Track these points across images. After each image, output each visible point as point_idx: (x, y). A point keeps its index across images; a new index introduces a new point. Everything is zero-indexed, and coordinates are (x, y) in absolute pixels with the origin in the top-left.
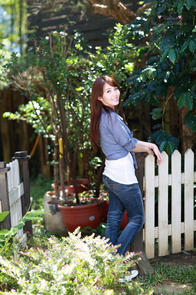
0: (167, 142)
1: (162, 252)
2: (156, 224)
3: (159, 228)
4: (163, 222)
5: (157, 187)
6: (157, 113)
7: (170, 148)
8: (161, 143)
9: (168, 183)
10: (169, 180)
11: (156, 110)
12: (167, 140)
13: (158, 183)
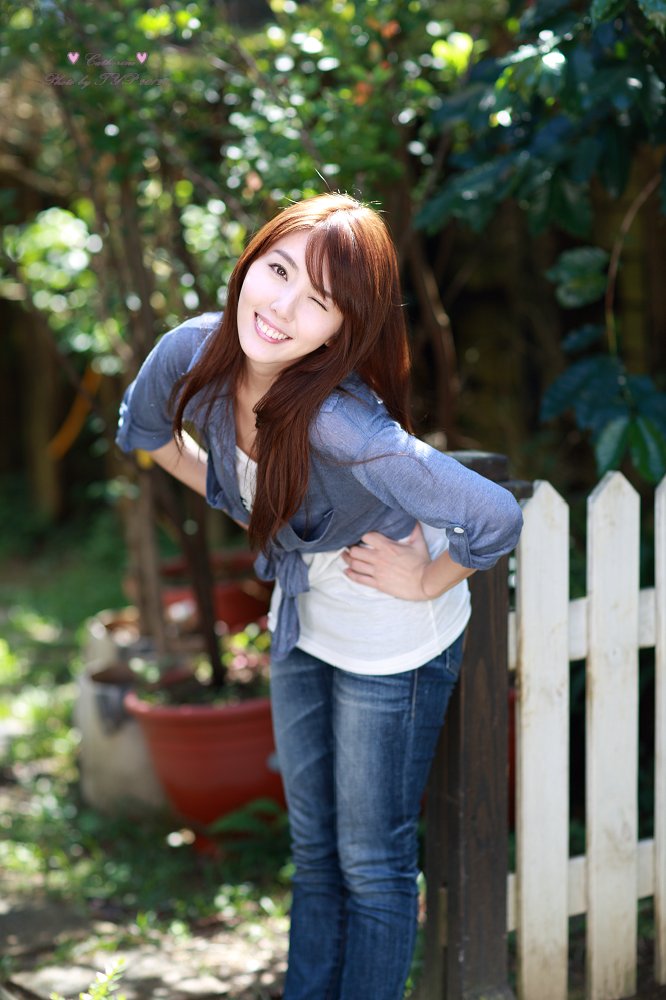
0: (633, 422)
1: (606, 982)
2: (577, 845)
3: (593, 865)
4: (610, 835)
5: (579, 655)
6: (581, 272)
7: (645, 453)
8: (604, 425)
9: (640, 635)
10: (642, 621)
11: (578, 257)
12: (634, 412)
13: (588, 636)
